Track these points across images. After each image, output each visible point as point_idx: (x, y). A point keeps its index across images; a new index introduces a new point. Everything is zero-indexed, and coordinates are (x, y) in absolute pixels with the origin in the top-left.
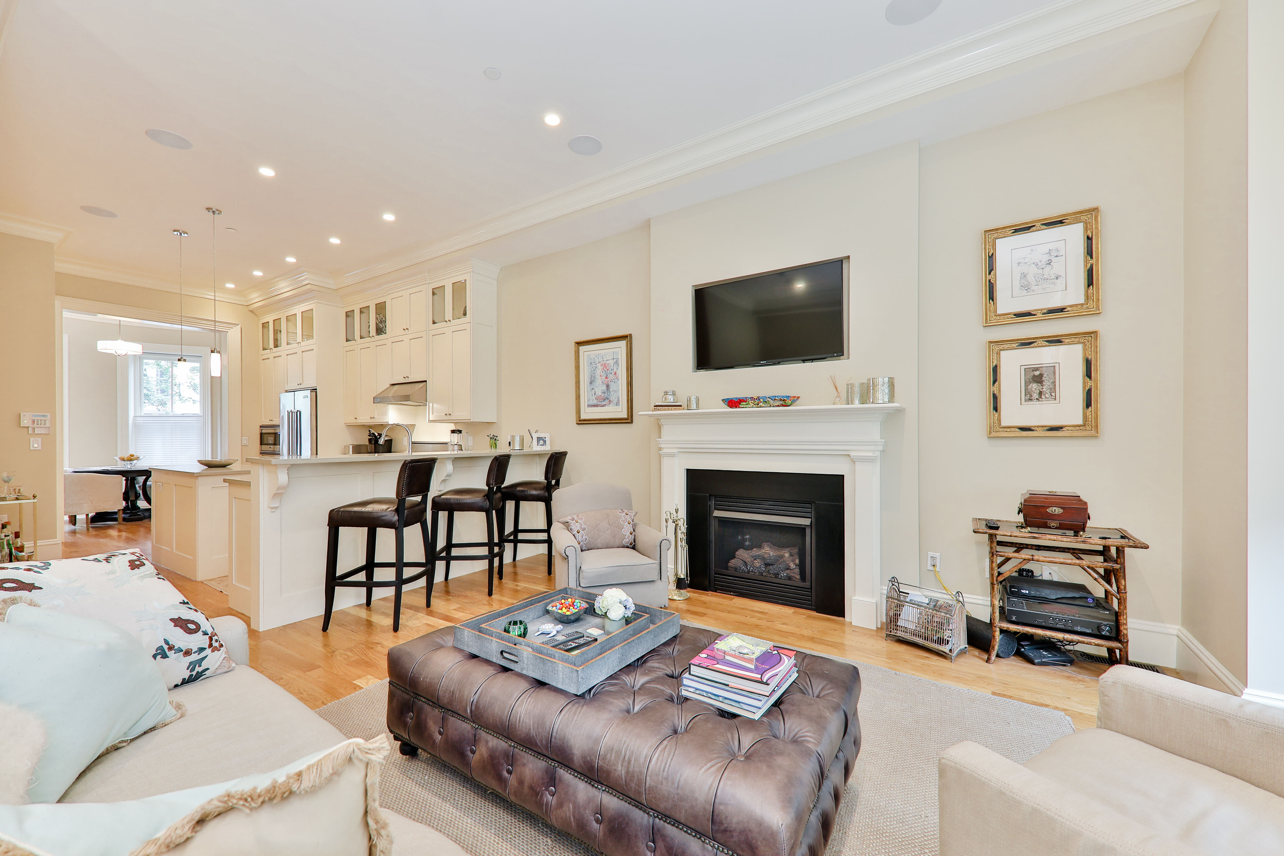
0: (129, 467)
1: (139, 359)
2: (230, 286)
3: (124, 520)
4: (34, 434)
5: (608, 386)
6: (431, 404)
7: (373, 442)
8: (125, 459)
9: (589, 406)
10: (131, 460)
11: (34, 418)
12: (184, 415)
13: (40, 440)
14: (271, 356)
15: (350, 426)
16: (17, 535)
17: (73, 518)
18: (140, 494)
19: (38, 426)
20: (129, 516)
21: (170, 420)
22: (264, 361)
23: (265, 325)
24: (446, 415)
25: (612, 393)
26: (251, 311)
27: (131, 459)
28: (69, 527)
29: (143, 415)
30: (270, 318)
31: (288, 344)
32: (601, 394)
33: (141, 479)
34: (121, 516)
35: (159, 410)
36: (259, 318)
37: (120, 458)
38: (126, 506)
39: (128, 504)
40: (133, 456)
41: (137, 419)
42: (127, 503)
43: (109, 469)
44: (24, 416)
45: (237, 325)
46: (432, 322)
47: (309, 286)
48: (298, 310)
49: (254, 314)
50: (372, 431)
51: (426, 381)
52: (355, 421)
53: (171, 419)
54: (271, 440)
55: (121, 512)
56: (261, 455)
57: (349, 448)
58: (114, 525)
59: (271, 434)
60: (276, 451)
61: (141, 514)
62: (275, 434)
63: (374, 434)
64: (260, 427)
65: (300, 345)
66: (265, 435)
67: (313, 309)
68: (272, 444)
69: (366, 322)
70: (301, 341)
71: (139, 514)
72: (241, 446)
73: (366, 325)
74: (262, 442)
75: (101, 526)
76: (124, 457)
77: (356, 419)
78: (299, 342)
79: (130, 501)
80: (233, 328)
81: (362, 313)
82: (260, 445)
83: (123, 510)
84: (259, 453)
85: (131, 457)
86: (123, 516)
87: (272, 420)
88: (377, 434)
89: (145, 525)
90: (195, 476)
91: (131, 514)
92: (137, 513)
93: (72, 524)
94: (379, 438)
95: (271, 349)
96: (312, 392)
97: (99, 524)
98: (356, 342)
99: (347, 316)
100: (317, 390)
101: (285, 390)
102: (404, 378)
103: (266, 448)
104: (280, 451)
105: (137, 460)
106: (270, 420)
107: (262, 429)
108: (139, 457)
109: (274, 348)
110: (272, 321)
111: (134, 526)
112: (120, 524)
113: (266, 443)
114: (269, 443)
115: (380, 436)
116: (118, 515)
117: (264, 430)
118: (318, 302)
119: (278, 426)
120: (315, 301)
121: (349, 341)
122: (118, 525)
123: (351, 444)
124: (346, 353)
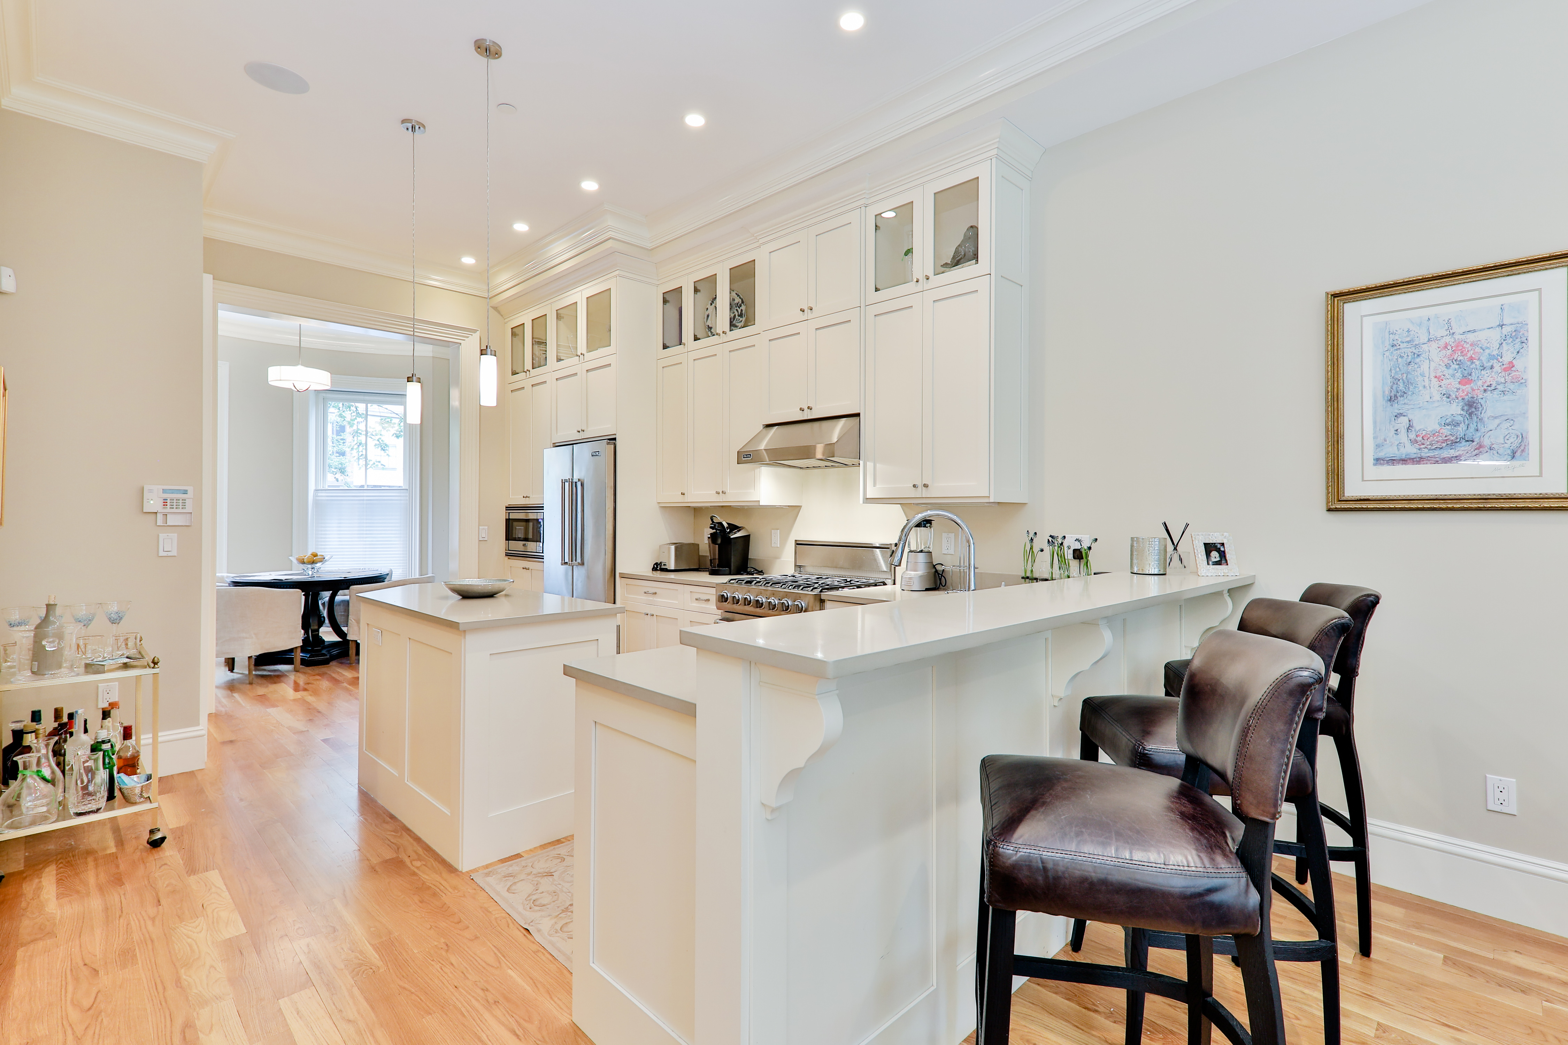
0: (310, 573)
1: (323, 396)
2: (468, 260)
3: (304, 662)
4: (166, 526)
5: (1471, 407)
7: (719, 541)
8: (305, 561)
9: (1378, 461)
10: (313, 562)
11: (166, 496)
12: (383, 488)
13: (174, 536)
14: (527, 384)
15: (670, 510)
16: (127, 733)
17: (230, 661)
18: (324, 618)
19: (172, 511)
20: (309, 657)
21: (363, 496)
22: (514, 393)
23: (517, 332)
24: (914, 486)
25: (1492, 425)
26: (495, 308)
27: (314, 560)
28: (225, 675)
29: (327, 488)
30: (526, 318)
31: (559, 360)
32: (1438, 428)
33: (326, 595)
34: (299, 655)
35: (337, 480)
36: (506, 320)
37: (297, 559)
38: (305, 638)
39: (308, 634)
40: (316, 555)
41: (319, 494)
42: (306, 633)
43: (283, 578)
44: (150, 491)
45: (475, 331)
46: (874, 291)
47: (610, 244)
48: (580, 295)
49: (499, 312)
50: (718, 519)
51: (858, 415)
52: (680, 499)
53: (362, 494)
54: (519, 530)
55: (299, 650)
56: (507, 558)
57: (669, 549)
58: (288, 671)
59: (527, 521)
60: (536, 552)
61: (327, 651)
62: (535, 522)
63: (721, 524)
64: (506, 510)
65: (584, 360)
66: (515, 524)
67: (610, 289)
68: (528, 538)
69: (709, 306)
70: (584, 352)
71: (324, 652)
72: (477, 541)
73: (707, 313)
74: (510, 536)
75: (270, 673)
76: (304, 559)
77: (684, 494)
78: (581, 354)
79: (310, 631)
80: (468, 337)
81: (699, 291)
82: (506, 540)
83: (301, 646)
84: (506, 555)
85: (315, 557)
86: (301, 656)
87: (529, 497)
88: (726, 525)
89: (334, 675)
90: (460, 629)
91: (313, 653)
92: (320, 650)
93: (229, 670)
94: (729, 533)
95: (528, 372)
96: (608, 443)
97: (265, 670)
98: (684, 348)
99: (665, 301)
100: (616, 440)
101: (553, 443)
102: (802, 410)
103: (517, 546)
104: (543, 553)
105: (322, 562)
106: (524, 497)
107: (509, 513)
108: (324, 558)
109: (533, 369)
110: (531, 321)
111: (318, 677)
112: (296, 671)
113: (517, 537)
114: (522, 537)
115: (734, 528)
116: (293, 655)
117: (514, 516)
118: (622, 273)
119: (543, 507)
120: (617, 272)
121: (668, 347)
122: (294, 673)
123: (673, 547)
124: (664, 369)
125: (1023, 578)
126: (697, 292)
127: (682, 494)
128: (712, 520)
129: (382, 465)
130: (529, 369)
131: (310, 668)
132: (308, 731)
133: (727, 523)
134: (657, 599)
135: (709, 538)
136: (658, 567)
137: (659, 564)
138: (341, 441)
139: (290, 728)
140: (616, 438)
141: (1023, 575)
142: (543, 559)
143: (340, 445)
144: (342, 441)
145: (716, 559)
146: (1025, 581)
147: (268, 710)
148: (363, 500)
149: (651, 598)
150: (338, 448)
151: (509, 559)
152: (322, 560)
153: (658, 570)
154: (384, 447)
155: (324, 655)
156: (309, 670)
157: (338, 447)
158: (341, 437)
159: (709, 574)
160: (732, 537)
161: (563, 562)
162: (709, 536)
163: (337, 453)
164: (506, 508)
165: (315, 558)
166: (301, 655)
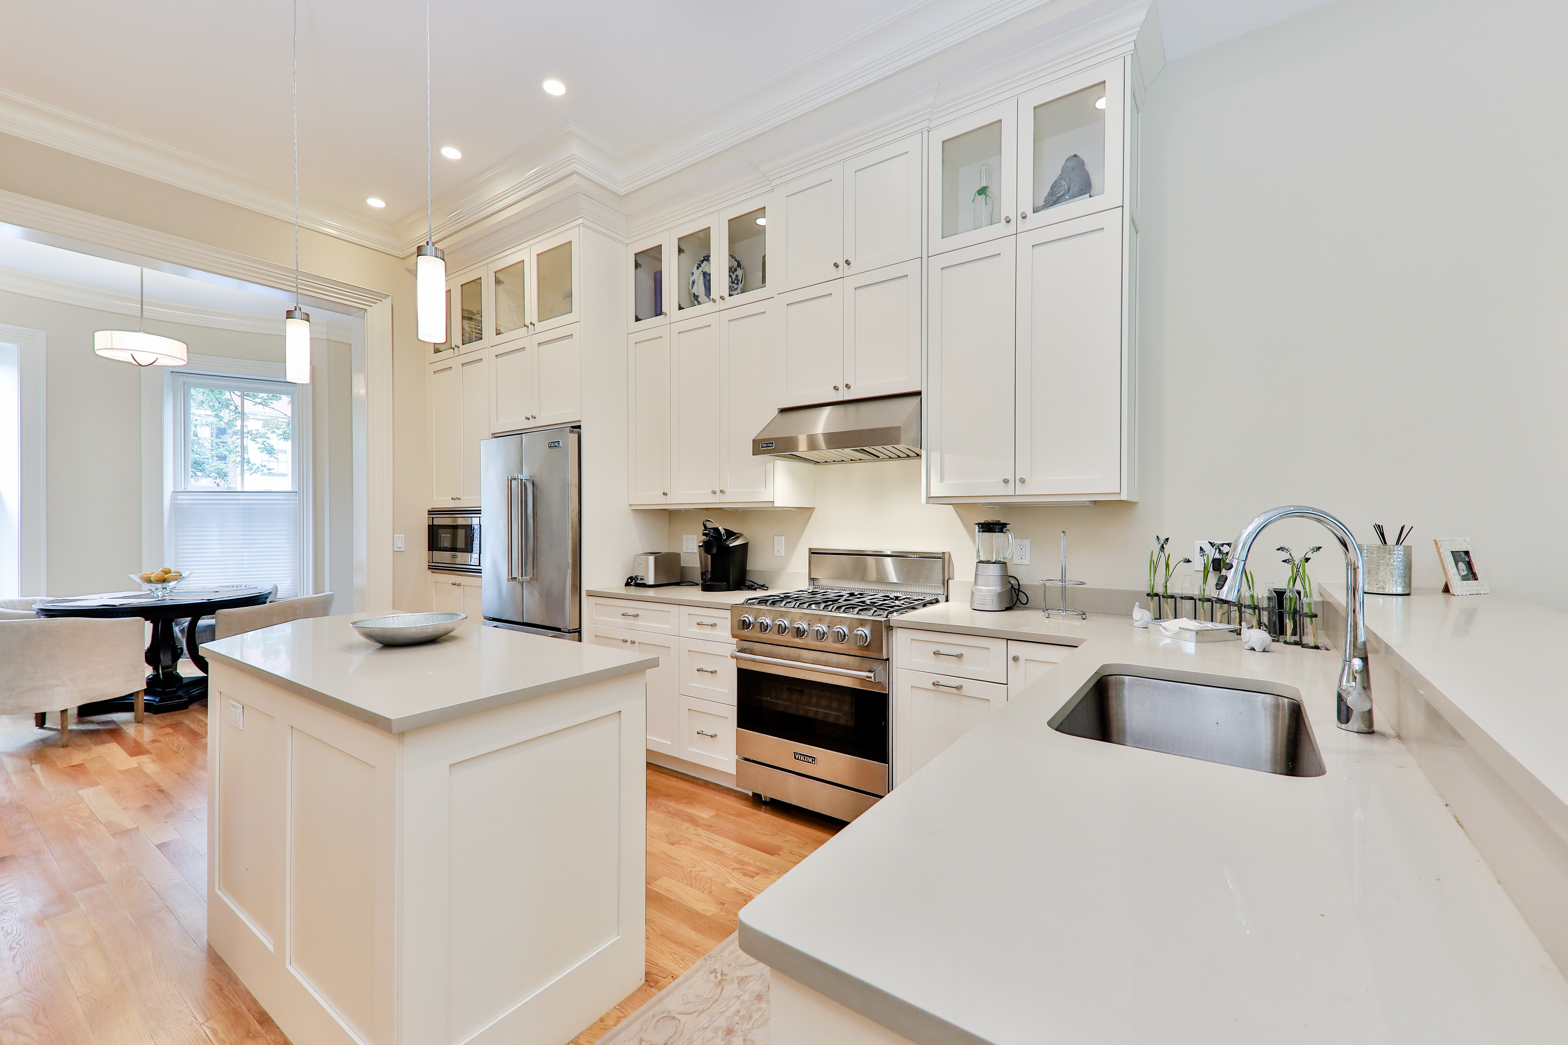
0: (160, 594)
1: (179, 377)
2: (376, 203)
3: (151, 709)
6: (935, 457)
7: (714, 551)
8: (152, 579)
10: (164, 581)
12: (262, 493)
14: (456, 363)
15: (648, 513)
18: (182, 649)
20: (158, 702)
21: (239, 500)
22: (438, 375)
24: (1005, 481)
27: (166, 578)
29: (188, 490)
30: (452, 283)
31: (499, 333)
33: (183, 622)
34: (142, 700)
35: (218, 485)
37: (141, 578)
38: (152, 677)
39: (158, 671)
40: (167, 572)
41: (179, 497)
42: (156, 669)
43: (116, 602)
45: (383, 295)
46: (941, 238)
47: (575, 179)
48: (528, 252)
50: (714, 524)
51: (919, 393)
52: (661, 500)
53: (237, 498)
54: (445, 539)
55: (142, 692)
56: (429, 572)
57: (647, 561)
58: (127, 723)
59: (455, 527)
60: (471, 565)
61: (184, 692)
62: (468, 529)
63: (716, 530)
64: (429, 514)
65: (534, 331)
66: (440, 531)
67: (571, 241)
68: (456, 548)
69: (695, 270)
70: (535, 321)
71: (180, 693)
72: (391, 552)
73: (692, 279)
74: (433, 544)
75: (98, 727)
76: (150, 577)
77: (666, 494)
78: (531, 323)
79: (160, 667)
80: (376, 303)
81: (683, 251)
82: (429, 550)
83: (145, 690)
84: (429, 568)
85: (166, 574)
86: (145, 700)
87: (460, 499)
88: (723, 532)
89: (192, 726)
90: (393, 732)
91: (163, 696)
92: (175, 692)
93: (37, 726)
94: (725, 540)
95: (456, 348)
96: (571, 432)
97: (92, 722)
98: (665, 319)
99: (637, 265)
100: (580, 429)
101: (492, 434)
102: (836, 388)
103: (444, 557)
104: (479, 565)
105: (176, 580)
106: (452, 499)
107: (433, 518)
108: (181, 575)
109: (463, 345)
110: (459, 288)
111: (169, 730)
112: (139, 722)
113: (442, 546)
114: (449, 546)
115: (730, 534)
116: (133, 700)
117: (440, 521)
118: (587, 222)
119: (480, 510)
120: (581, 221)
121: (640, 320)
122: (135, 725)
123: (652, 559)
124: (637, 345)
125: (1148, 595)
126: (681, 252)
127: (664, 494)
128: (705, 526)
129: (269, 469)
130: (457, 345)
131: (160, 715)
132: (138, 828)
133: (725, 529)
134: (638, 622)
135: (700, 546)
136: (633, 582)
137: (635, 579)
138: (220, 444)
139: (108, 825)
140: (580, 425)
141: (1149, 591)
142: (481, 573)
143: (219, 448)
144: (222, 444)
145: (708, 572)
146: (1152, 599)
147: (80, 792)
148: (239, 504)
149: (630, 621)
150: (217, 452)
151: (433, 572)
152: (179, 577)
153: (632, 585)
154: (270, 451)
155: (180, 697)
156: (157, 718)
157: (217, 450)
158: (221, 440)
159: (702, 590)
160: (731, 545)
161: (510, 577)
162: (701, 544)
163: (217, 457)
164: (429, 512)
165: (166, 576)
166: (145, 698)
